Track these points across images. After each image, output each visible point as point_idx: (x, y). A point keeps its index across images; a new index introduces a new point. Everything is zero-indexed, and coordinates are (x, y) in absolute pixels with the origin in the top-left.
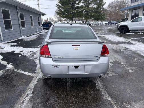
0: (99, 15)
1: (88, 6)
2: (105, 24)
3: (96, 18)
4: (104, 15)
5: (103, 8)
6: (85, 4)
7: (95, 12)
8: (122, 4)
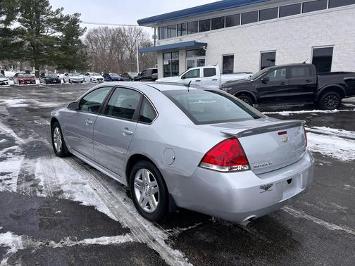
0: (72, 57)
1: (38, 33)
2: (98, 79)
3: (66, 65)
4: (84, 57)
5: (80, 41)
6: (26, 26)
7: (60, 49)
8: (118, 36)
